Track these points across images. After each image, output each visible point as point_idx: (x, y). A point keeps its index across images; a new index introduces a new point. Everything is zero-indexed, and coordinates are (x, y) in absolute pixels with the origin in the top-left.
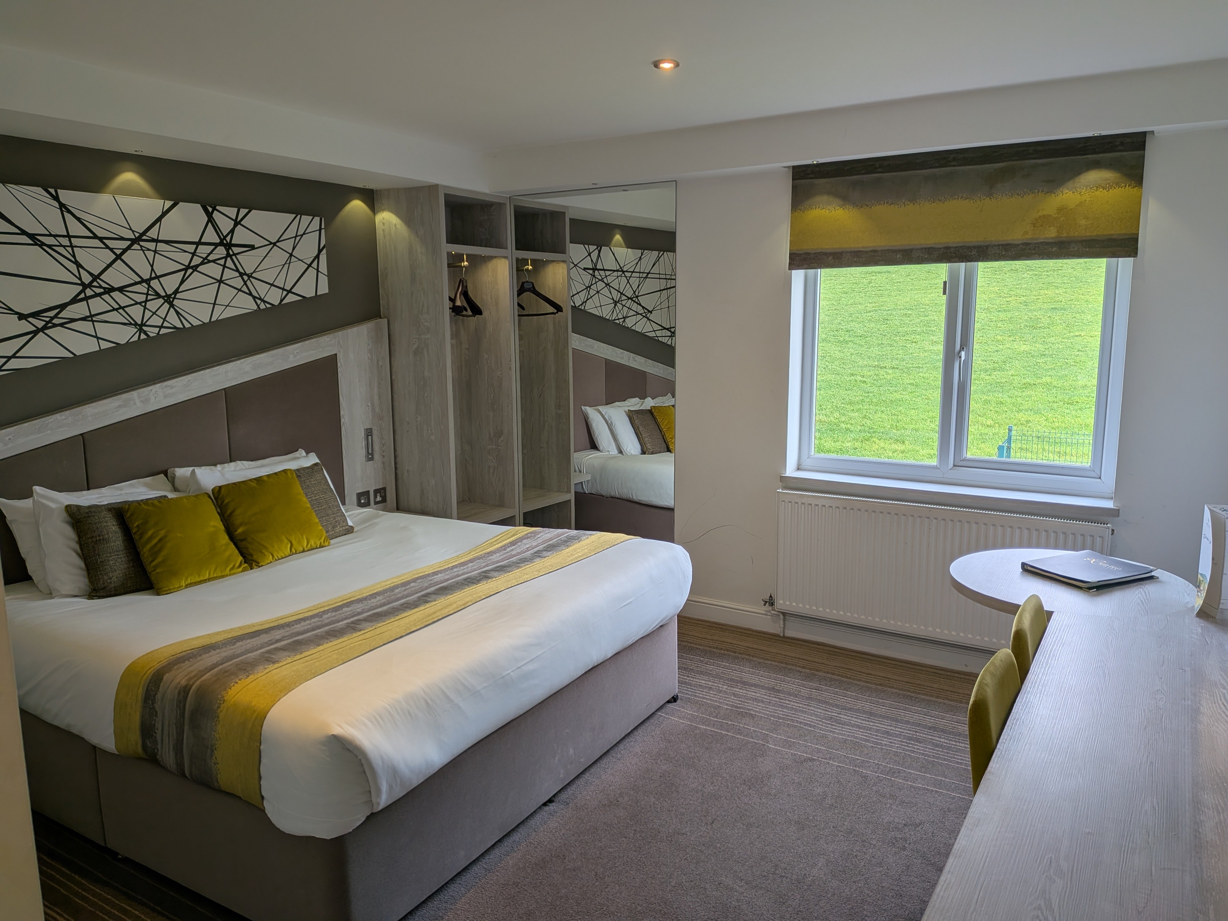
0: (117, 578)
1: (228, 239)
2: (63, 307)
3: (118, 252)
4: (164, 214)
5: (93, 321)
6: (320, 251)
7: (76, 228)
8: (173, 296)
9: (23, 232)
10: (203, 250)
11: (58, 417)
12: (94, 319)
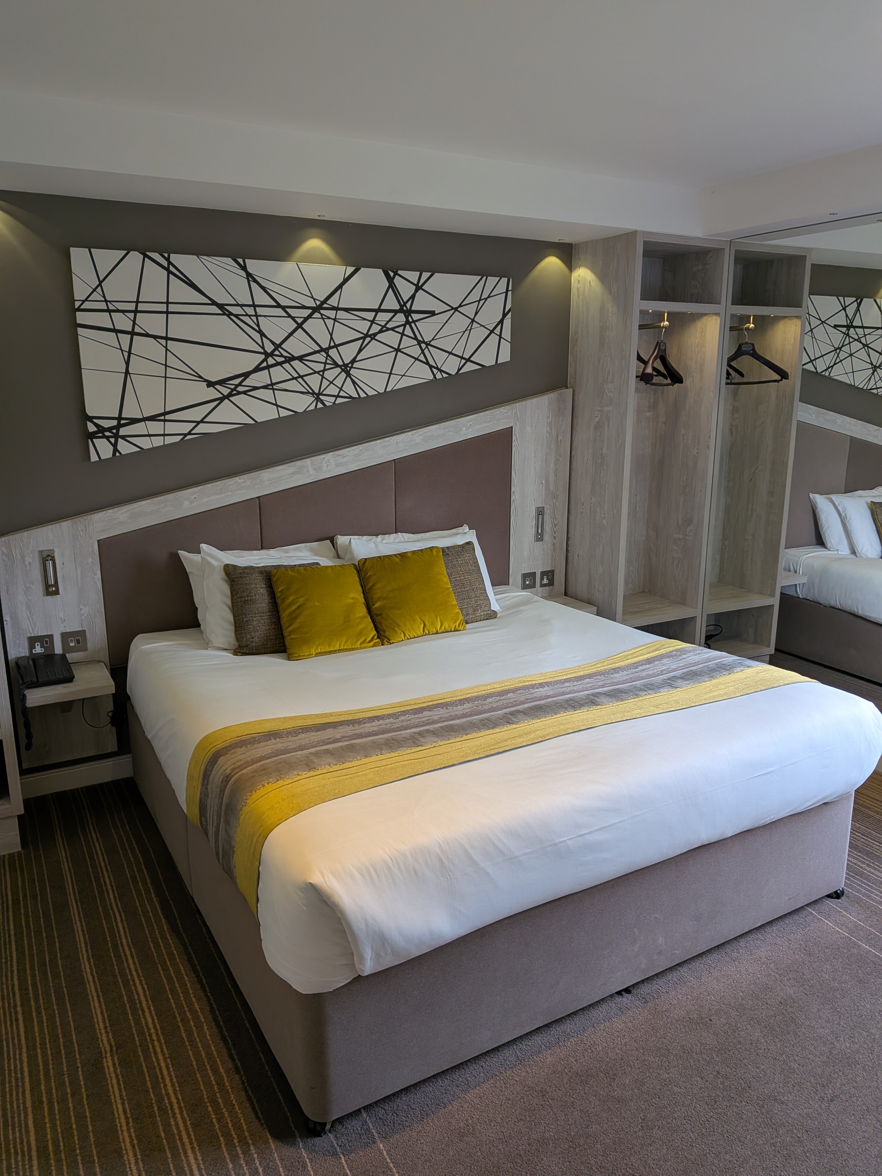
0: (258, 638)
1: (408, 305)
2: (246, 375)
3: (299, 321)
4: (346, 280)
5: (273, 389)
6: (505, 315)
7: (261, 298)
8: (350, 365)
9: (214, 303)
10: (382, 318)
11: (238, 480)
12: (274, 387)
